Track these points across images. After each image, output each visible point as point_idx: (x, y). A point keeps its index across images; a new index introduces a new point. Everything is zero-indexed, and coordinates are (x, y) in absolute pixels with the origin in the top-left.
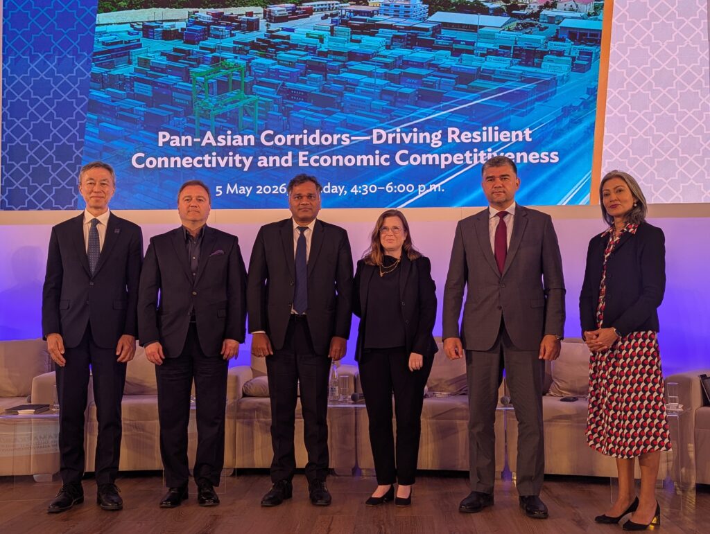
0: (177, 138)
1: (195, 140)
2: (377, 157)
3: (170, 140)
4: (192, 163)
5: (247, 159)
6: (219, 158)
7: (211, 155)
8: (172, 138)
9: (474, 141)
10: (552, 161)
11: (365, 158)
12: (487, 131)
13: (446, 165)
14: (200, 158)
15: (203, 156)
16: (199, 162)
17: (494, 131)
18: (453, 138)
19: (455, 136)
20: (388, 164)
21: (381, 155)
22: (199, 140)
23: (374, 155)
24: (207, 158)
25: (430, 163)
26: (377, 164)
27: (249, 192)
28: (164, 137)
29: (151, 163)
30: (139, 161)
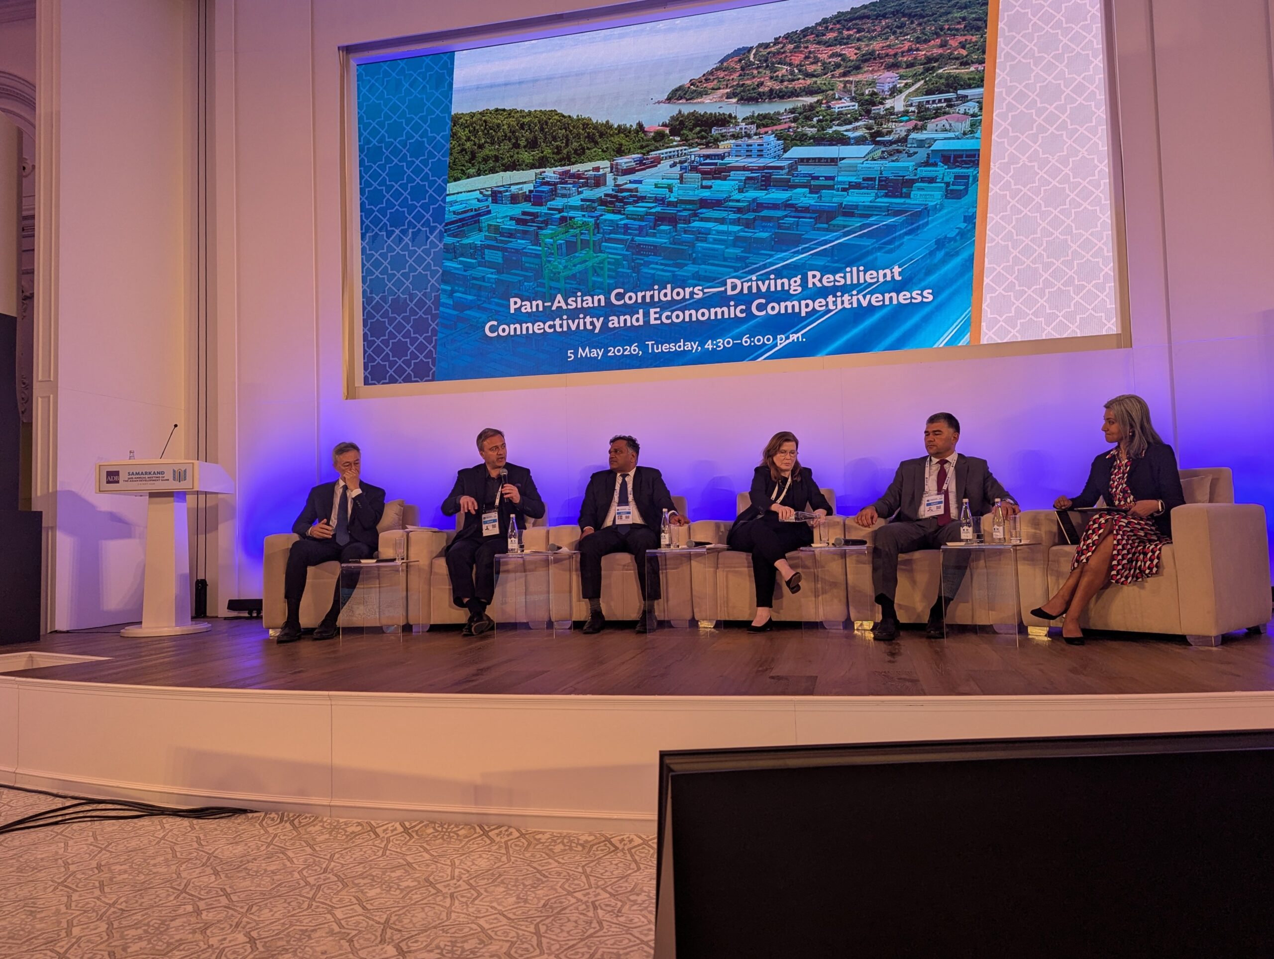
0: (528, 303)
1: (546, 304)
2: (732, 309)
3: (521, 306)
4: (544, 328)
5: (598, 321)
6: (570, 322)
7: (562, 319)
8: (523, 303)
9: (837, 284)
10: (925, 300)
11: (719, 310)
12: (851, 272)
13: (806, 313)
14: (551, 323)
15: (554, 320)
16: (550, 327)
17: (858, 271)
18: (814, 283)
19: (816, 281)
20: (744, 315)
21: (736, 307)
22: (549, 304)
23: (729, 307)
24: (558, 322)
25: (790, 311)
26: (732, 316)
27: (601, 354)
28: (515, 303)
29: (504, 330)
30: (493, 329)
